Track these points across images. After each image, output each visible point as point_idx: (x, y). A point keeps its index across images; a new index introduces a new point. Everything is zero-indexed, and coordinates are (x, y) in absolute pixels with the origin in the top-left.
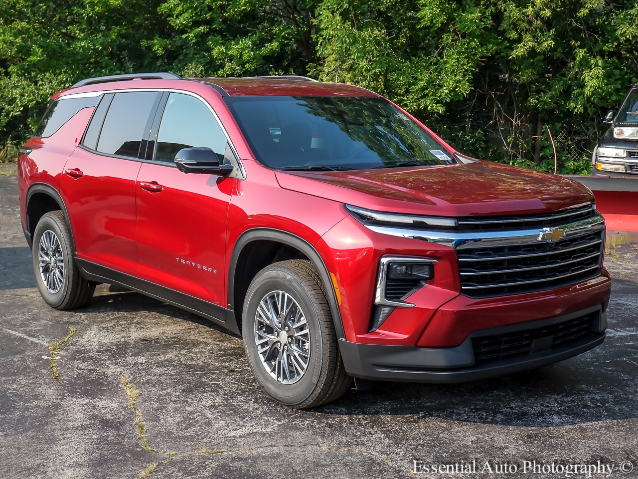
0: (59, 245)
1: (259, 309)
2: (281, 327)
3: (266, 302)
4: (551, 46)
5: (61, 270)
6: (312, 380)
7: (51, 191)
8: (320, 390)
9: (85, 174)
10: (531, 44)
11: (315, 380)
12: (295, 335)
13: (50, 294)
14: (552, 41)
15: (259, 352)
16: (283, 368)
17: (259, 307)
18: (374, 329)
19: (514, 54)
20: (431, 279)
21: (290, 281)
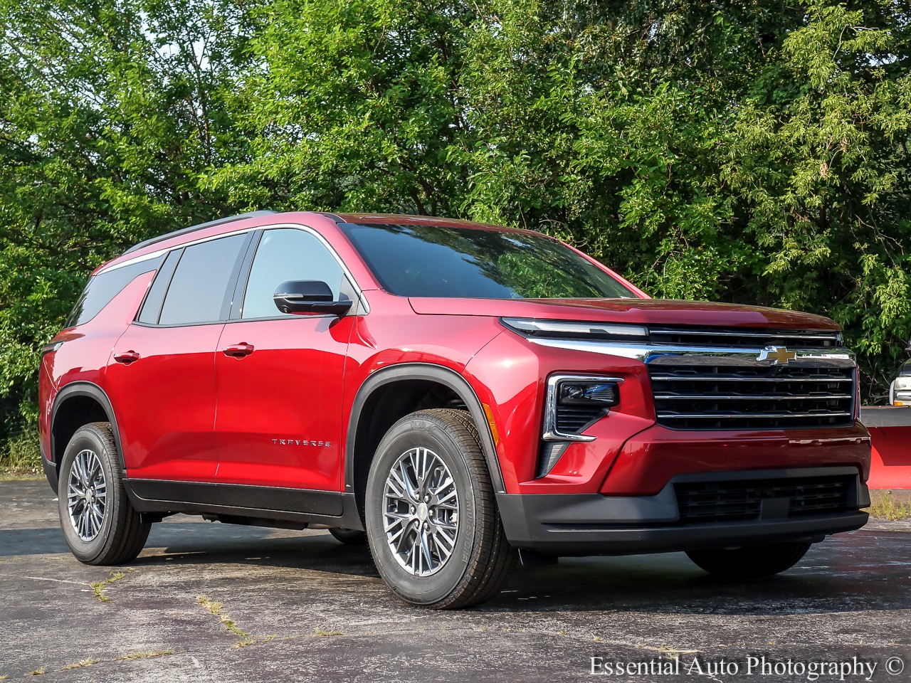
0: (99, 468)
1: (389, 481)
2: (420, 499)
3: (399, 469)
4: (826, 256)
5: (101, 504)
6: (462, 557)
7: (92, 390)
8: (473, 571)
9: (142, 356)
10: (794, 252)
11: (466, 559)
12: (439, 503)
13: (84, 543)
14: (827, 248)
15: (389, 542)
16: (423, 554)
17: (388, 479)
18: (543, 475)
19: (770, 268)
20: (616, 404)
21: (430, 430)
